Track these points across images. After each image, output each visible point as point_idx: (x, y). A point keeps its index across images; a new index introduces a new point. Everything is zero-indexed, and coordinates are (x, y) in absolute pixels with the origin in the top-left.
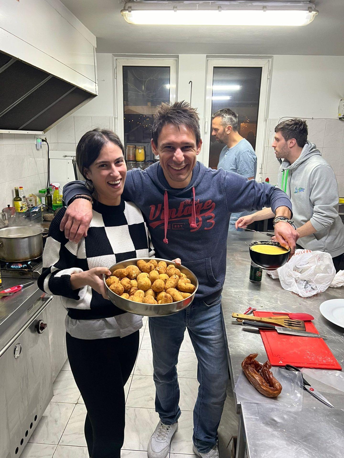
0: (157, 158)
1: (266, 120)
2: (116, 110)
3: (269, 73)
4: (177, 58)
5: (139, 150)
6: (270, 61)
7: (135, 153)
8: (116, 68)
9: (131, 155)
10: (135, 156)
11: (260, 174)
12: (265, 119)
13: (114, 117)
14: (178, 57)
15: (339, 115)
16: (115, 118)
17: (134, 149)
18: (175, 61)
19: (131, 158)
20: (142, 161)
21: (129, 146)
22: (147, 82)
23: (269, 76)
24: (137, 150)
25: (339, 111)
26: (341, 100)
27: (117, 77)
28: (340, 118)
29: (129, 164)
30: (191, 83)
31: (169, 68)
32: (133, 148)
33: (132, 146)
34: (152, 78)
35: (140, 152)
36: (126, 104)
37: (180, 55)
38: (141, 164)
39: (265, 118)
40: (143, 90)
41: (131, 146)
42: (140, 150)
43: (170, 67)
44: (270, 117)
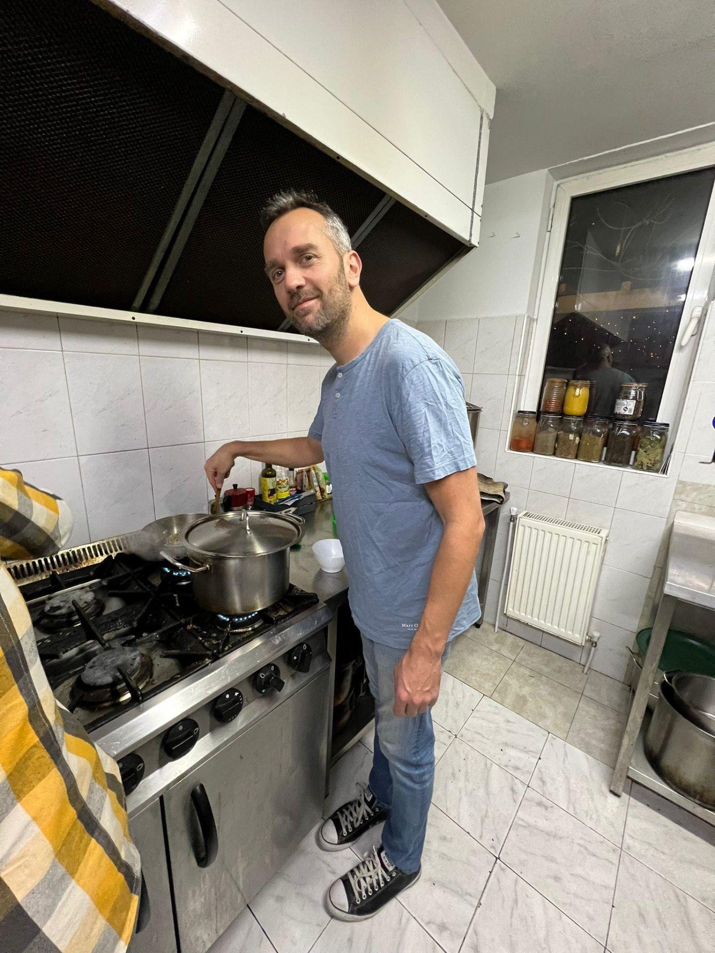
0: (622, 410)
2: (538, 301)
5: (575, 389)
7: (564, 396)
8: (554, 206)
9: (554, 399)
10: (562, 402)
13: (526, 315)
16: (531, 319)
17: (563, 387)
19: (553, 406)
20: (579, 414)
21: (552, 379)
22: (632, 232)
24: (571, 389)
27: (552, 227)
29: (543, 420)
32: (560, 384)
33: (559, 380)
35: (577, 394)
38: (574, 423)
40: (617, 254)
41: (555, 380)
42: (578, 390)
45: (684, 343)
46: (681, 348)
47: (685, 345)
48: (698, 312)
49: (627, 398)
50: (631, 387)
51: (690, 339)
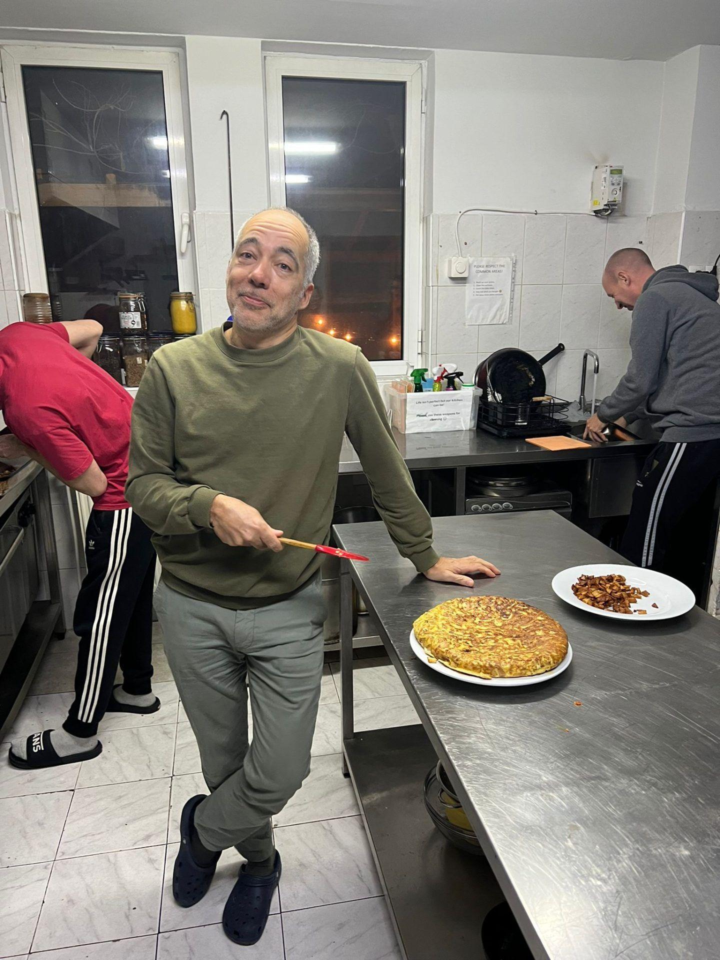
0: (129, 324)
1: (425, 220)
2: (14, 192)
3: (424, 99)
4: (180, 46)
6: (423, 66)
11: (420, 356)
12: (422, 218)
13: (7, 211)
14: (182, 44)
15: (595, 203)
16: (12, 216)
18: (174, 55)
23: (426, 105)
25: (592, 195)
26: (596, 167)
27: (6, 97)
28: (595, 212)
30: (225, 116)
31: (159, 76)
34: (112, 107)
36: (42, 178)
37: (188, 37)
39: (422, 215)
43: (161, 73)
44: (436, 211)
45: (183, 251)
46: (182, 254)
47: (186, 251)
48: (186, 220)
49: (128, 311)
50: (129, 298)
51: (187, 246)
